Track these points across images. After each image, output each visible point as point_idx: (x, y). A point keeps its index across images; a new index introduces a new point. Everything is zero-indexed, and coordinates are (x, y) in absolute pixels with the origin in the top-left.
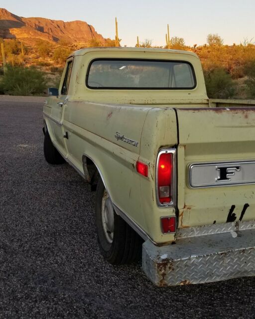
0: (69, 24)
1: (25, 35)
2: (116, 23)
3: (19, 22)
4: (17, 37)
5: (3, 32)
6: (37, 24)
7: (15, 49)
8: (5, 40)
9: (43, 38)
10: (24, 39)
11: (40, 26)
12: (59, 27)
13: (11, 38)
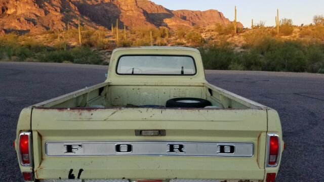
0: (204, 12)
1: (174, 23)
2: (236, 10)
3: (170, 14)
4: (168, 24)
5: (159, 21)
6: (182, 14)
7: (163, 34)
8: (160, 27)
9: (186, 24)
10: (172, 26)
11: (183, 16)
12: (197, 15)
13: (164, 26)
